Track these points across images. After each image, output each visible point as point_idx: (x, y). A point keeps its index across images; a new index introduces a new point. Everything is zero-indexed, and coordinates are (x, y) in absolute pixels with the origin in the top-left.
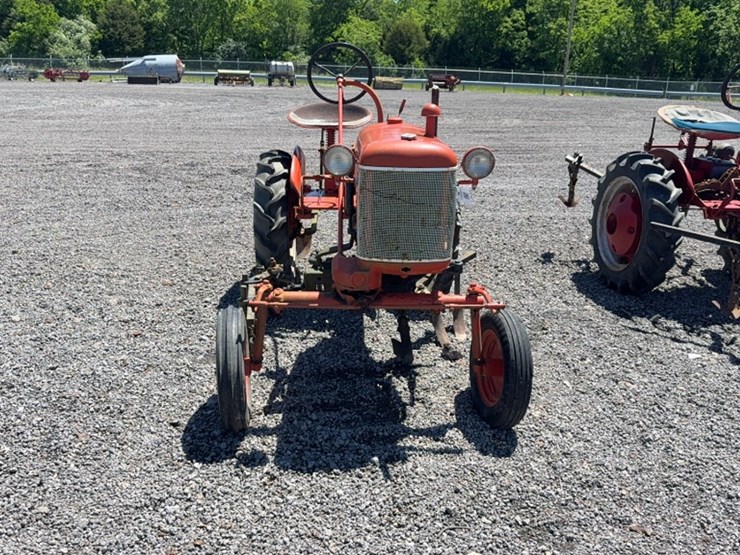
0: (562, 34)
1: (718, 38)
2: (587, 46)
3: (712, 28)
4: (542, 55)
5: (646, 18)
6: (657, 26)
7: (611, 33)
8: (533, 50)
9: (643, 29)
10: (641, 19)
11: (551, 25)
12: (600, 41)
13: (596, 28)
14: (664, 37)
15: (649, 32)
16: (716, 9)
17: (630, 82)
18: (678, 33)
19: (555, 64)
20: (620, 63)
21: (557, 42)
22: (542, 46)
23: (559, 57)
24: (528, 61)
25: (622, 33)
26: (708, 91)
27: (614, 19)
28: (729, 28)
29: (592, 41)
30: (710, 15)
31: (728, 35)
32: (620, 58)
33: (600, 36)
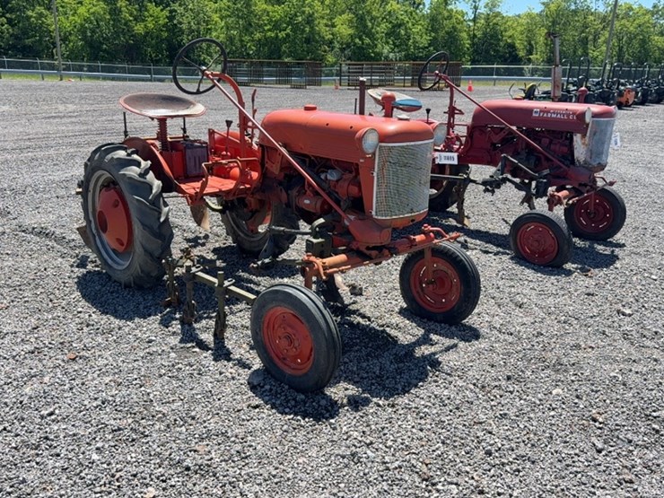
0: (43, 22)
1: (181, 29)
2: (70, 34)
3: (175, 22)
4: (28, 42)
5: (120, 11)
6: (131, 18)
7: (91, 23)
8: (16, 37)
9: (120, 21)
10: (115, 12)
11: (30, 13)
12: (82, 30)
13: (76, 18)
14: (139, 28)
15: (126, 24)
16: (175, 6)
17: (117, 68)
18: (151, 25)
19: (43, 50)
20: (105, 51)
21: (41, 30)
22: (25, 33)
23: (44, 44)
24: (13, 47)
25: (101, 23)
26: (184, 75)
27: (91, 11)
28: (189, 23)
29: (76, 30)
30: (171, 12)
31: (190, 28)
32: (105, 46)
33: (82, 25)
